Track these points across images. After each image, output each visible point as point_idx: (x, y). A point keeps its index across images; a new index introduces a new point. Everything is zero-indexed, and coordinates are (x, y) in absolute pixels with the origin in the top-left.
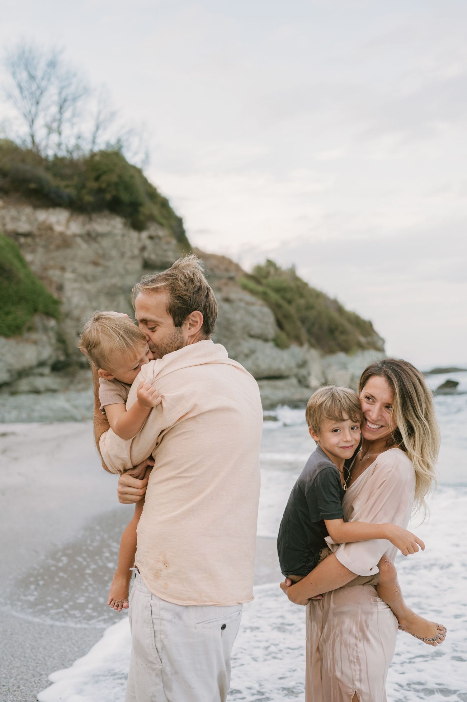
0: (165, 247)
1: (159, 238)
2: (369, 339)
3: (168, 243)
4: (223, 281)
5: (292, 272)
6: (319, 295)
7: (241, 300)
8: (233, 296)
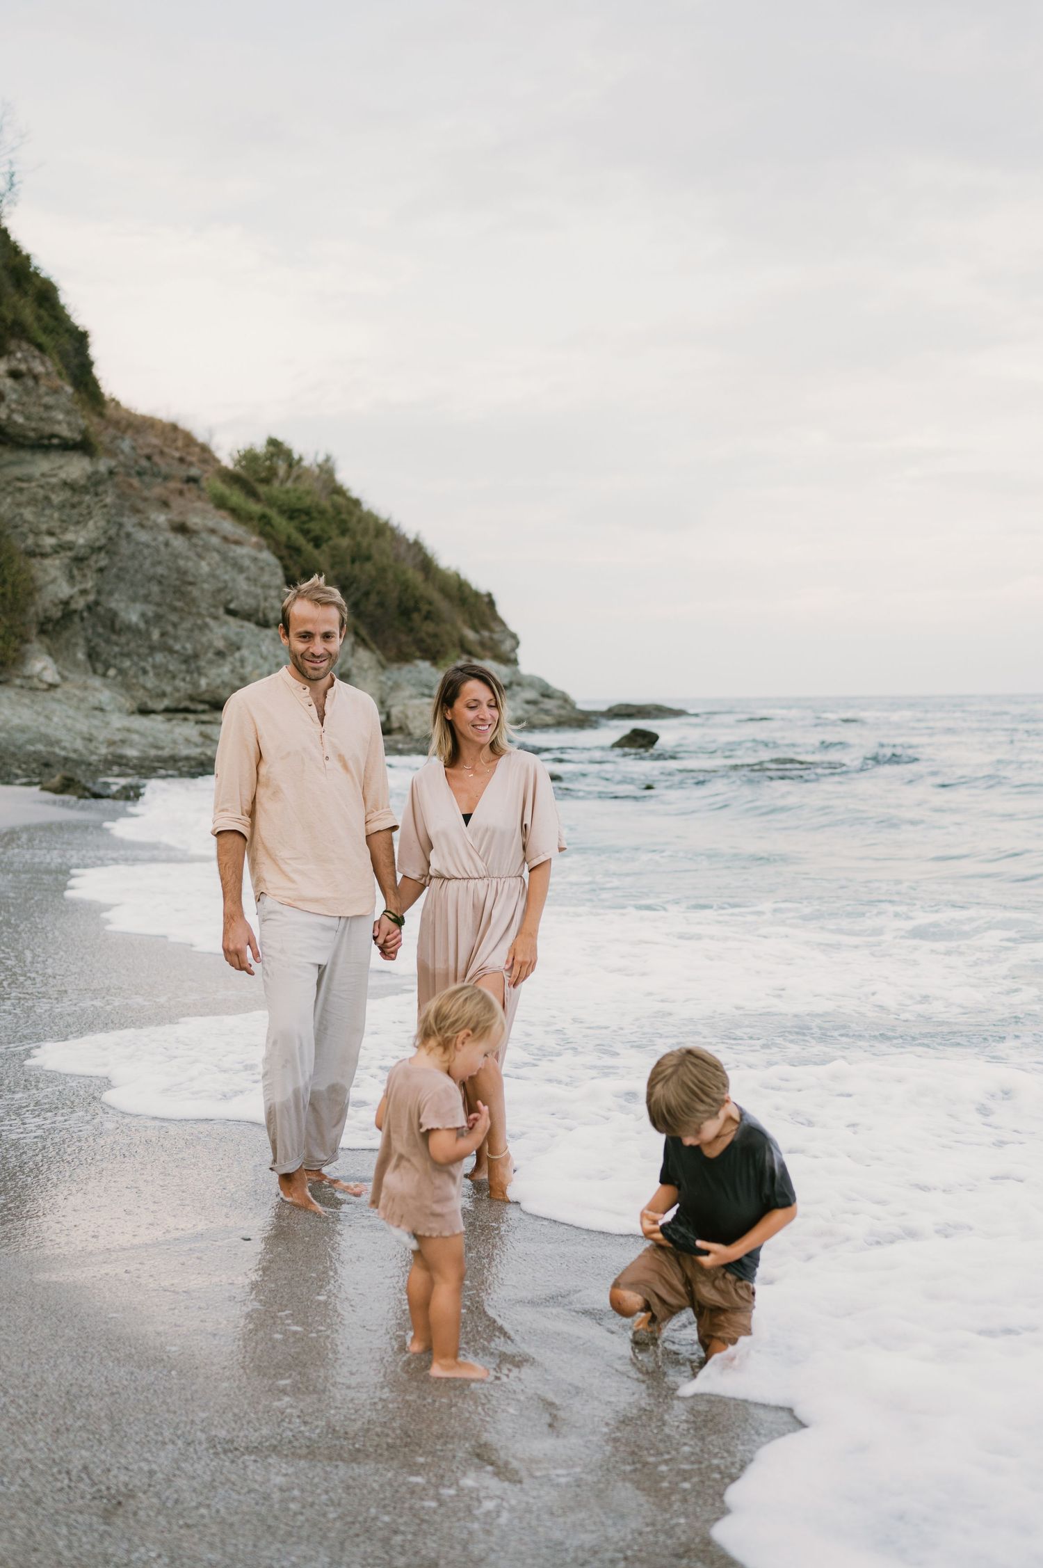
0: (48, 400)
1: (36, 378)
2: (486, 634)
3: (55, 391)
4: (173, 485)
5: (326, 471)
6: (382, 530)
7: (213, 531)
8: (194, 521)
